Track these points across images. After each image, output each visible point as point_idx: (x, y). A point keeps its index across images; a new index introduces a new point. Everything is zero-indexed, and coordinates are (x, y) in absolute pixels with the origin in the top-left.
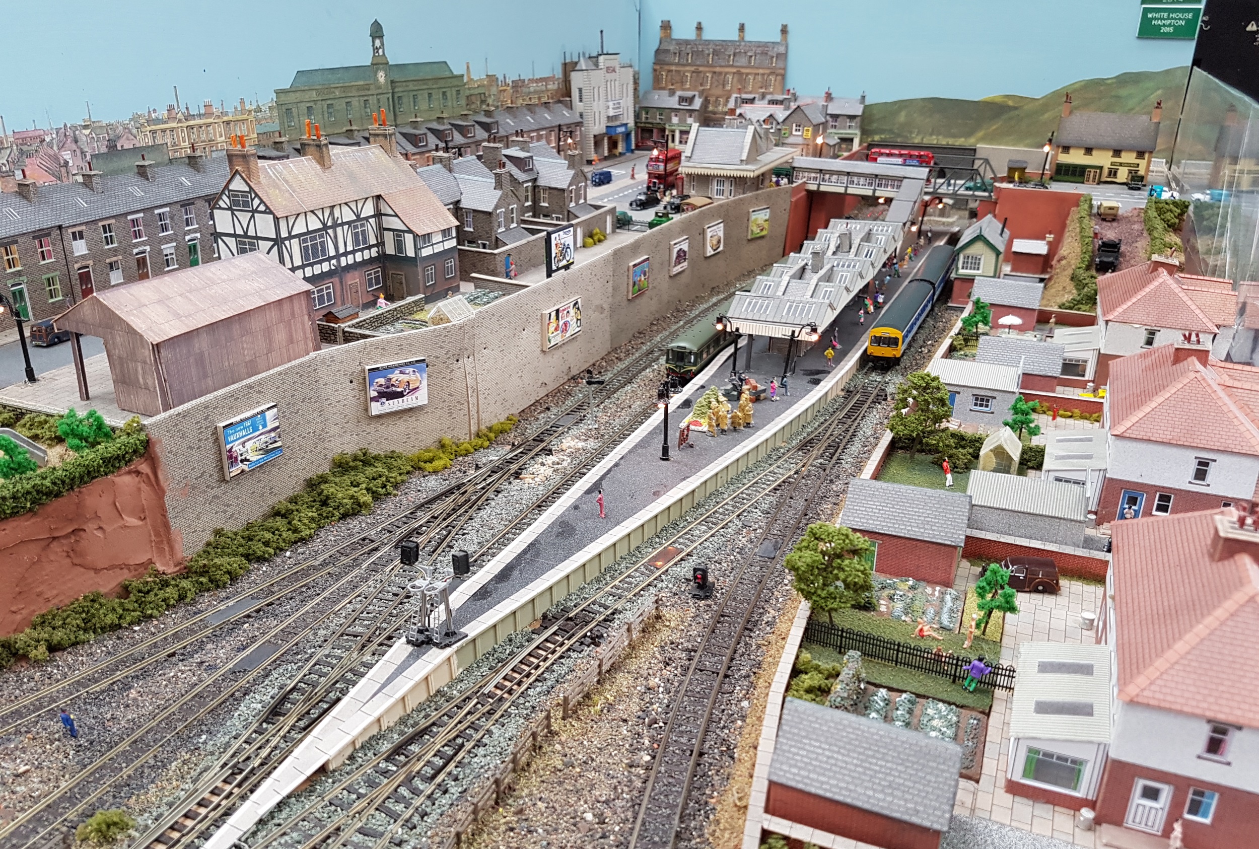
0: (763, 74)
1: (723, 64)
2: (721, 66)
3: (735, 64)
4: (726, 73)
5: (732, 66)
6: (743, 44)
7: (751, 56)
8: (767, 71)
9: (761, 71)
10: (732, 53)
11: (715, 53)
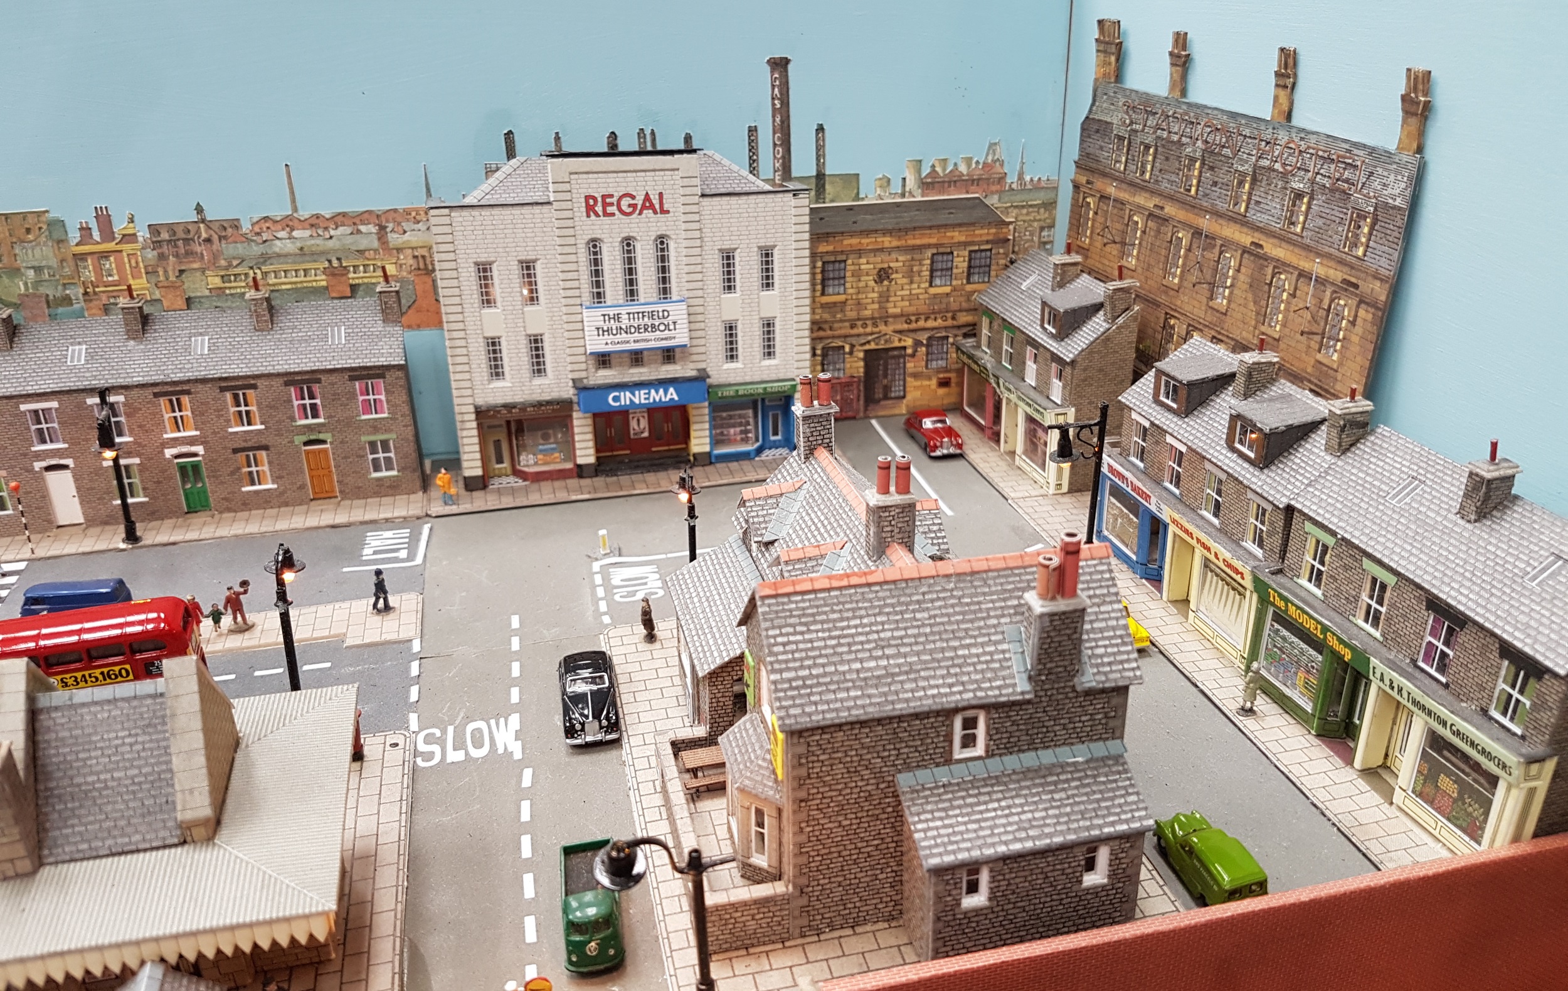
0: (1321, 282)
1: (1221, 206)
2: (1217, 214)
3: (1255, 216)
4: (1227, 244)
5: (1242, 221)
6: (1283, 136)
7: (1299, 195)
8: (1336, 275)
9: (1318, 268)
10: (1247, 168)
11: (1211, 158)
